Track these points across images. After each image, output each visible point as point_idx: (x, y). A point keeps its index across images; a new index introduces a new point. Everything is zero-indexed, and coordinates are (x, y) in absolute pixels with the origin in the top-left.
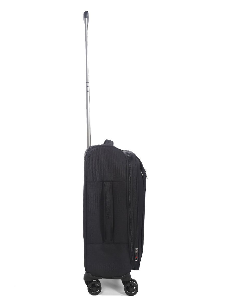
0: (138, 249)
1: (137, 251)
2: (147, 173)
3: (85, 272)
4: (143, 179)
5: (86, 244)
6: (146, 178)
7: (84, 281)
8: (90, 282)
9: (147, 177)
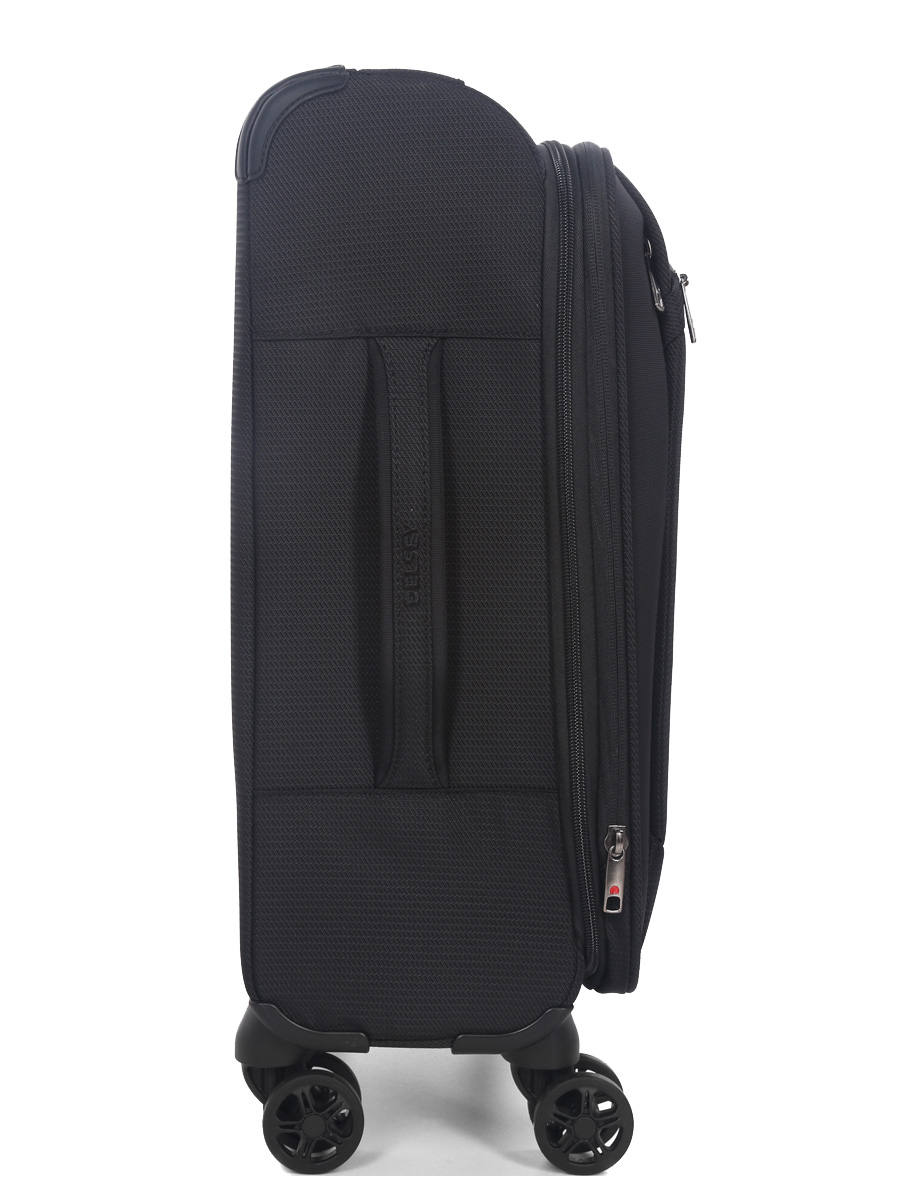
0: (630, 833)
1: (620, 848)
2: (689, 293)
3: (247, 998)
4: (661, 330)
5: (254, 797)
6: (686, 330)
7: (239, 1066)
8: (282, 1074)
9: (695, 325)
